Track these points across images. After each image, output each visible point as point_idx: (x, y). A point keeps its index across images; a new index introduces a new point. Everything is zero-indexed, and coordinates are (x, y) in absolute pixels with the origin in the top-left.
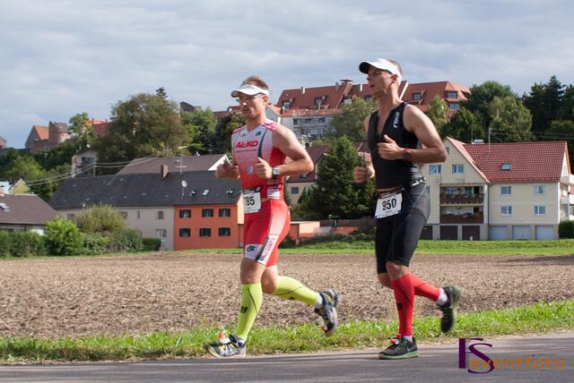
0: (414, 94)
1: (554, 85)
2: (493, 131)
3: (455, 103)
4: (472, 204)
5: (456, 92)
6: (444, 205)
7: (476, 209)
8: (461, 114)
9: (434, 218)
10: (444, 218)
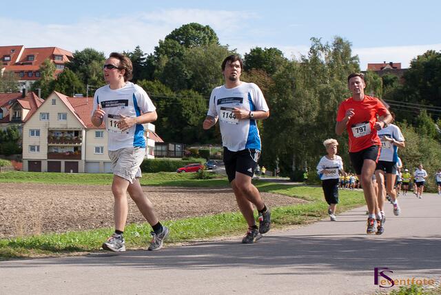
0: (28, 56)
1: (138, 52)
2: (90, 88)
3: (61, 64)
4: (73, 145)
5: (62, 56)
6: (51, 144)
7: (76, 148)
8: (65, 73)
9: (42, 155)
10: (50, 155)
